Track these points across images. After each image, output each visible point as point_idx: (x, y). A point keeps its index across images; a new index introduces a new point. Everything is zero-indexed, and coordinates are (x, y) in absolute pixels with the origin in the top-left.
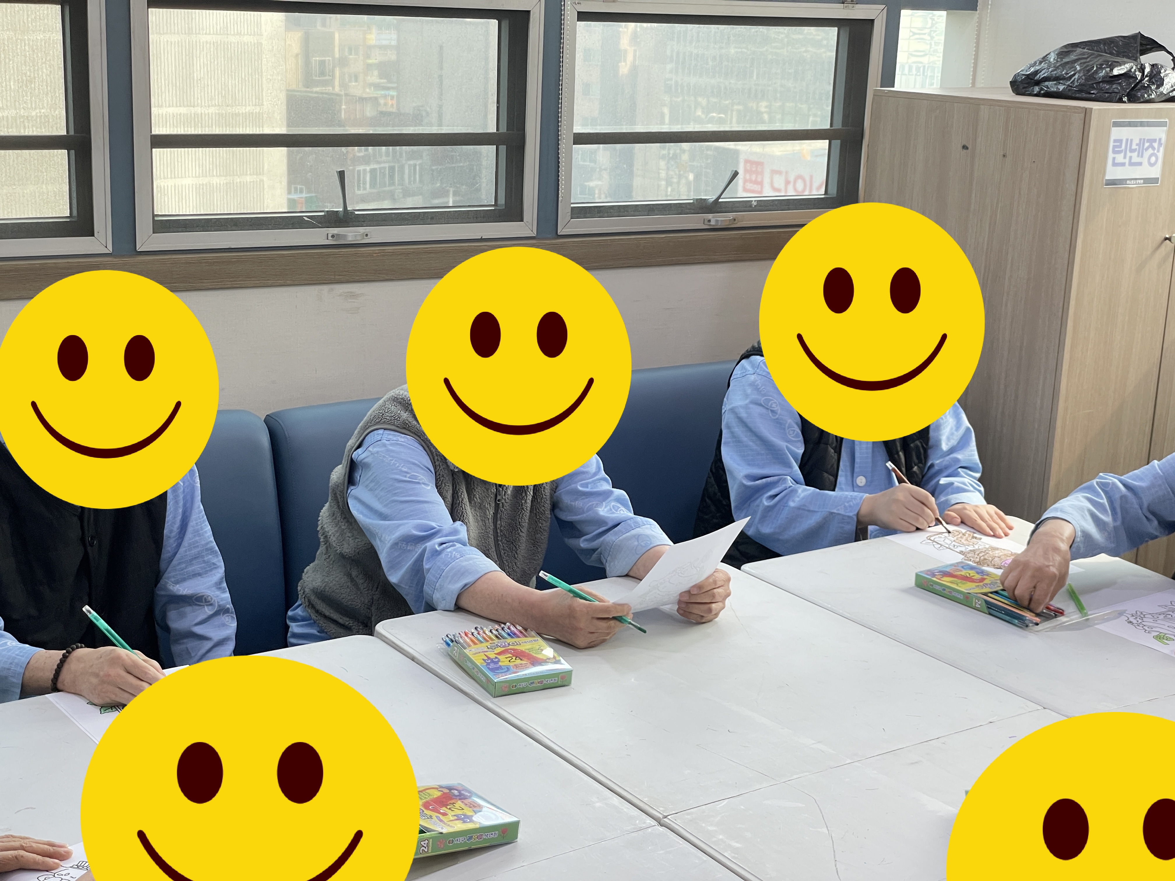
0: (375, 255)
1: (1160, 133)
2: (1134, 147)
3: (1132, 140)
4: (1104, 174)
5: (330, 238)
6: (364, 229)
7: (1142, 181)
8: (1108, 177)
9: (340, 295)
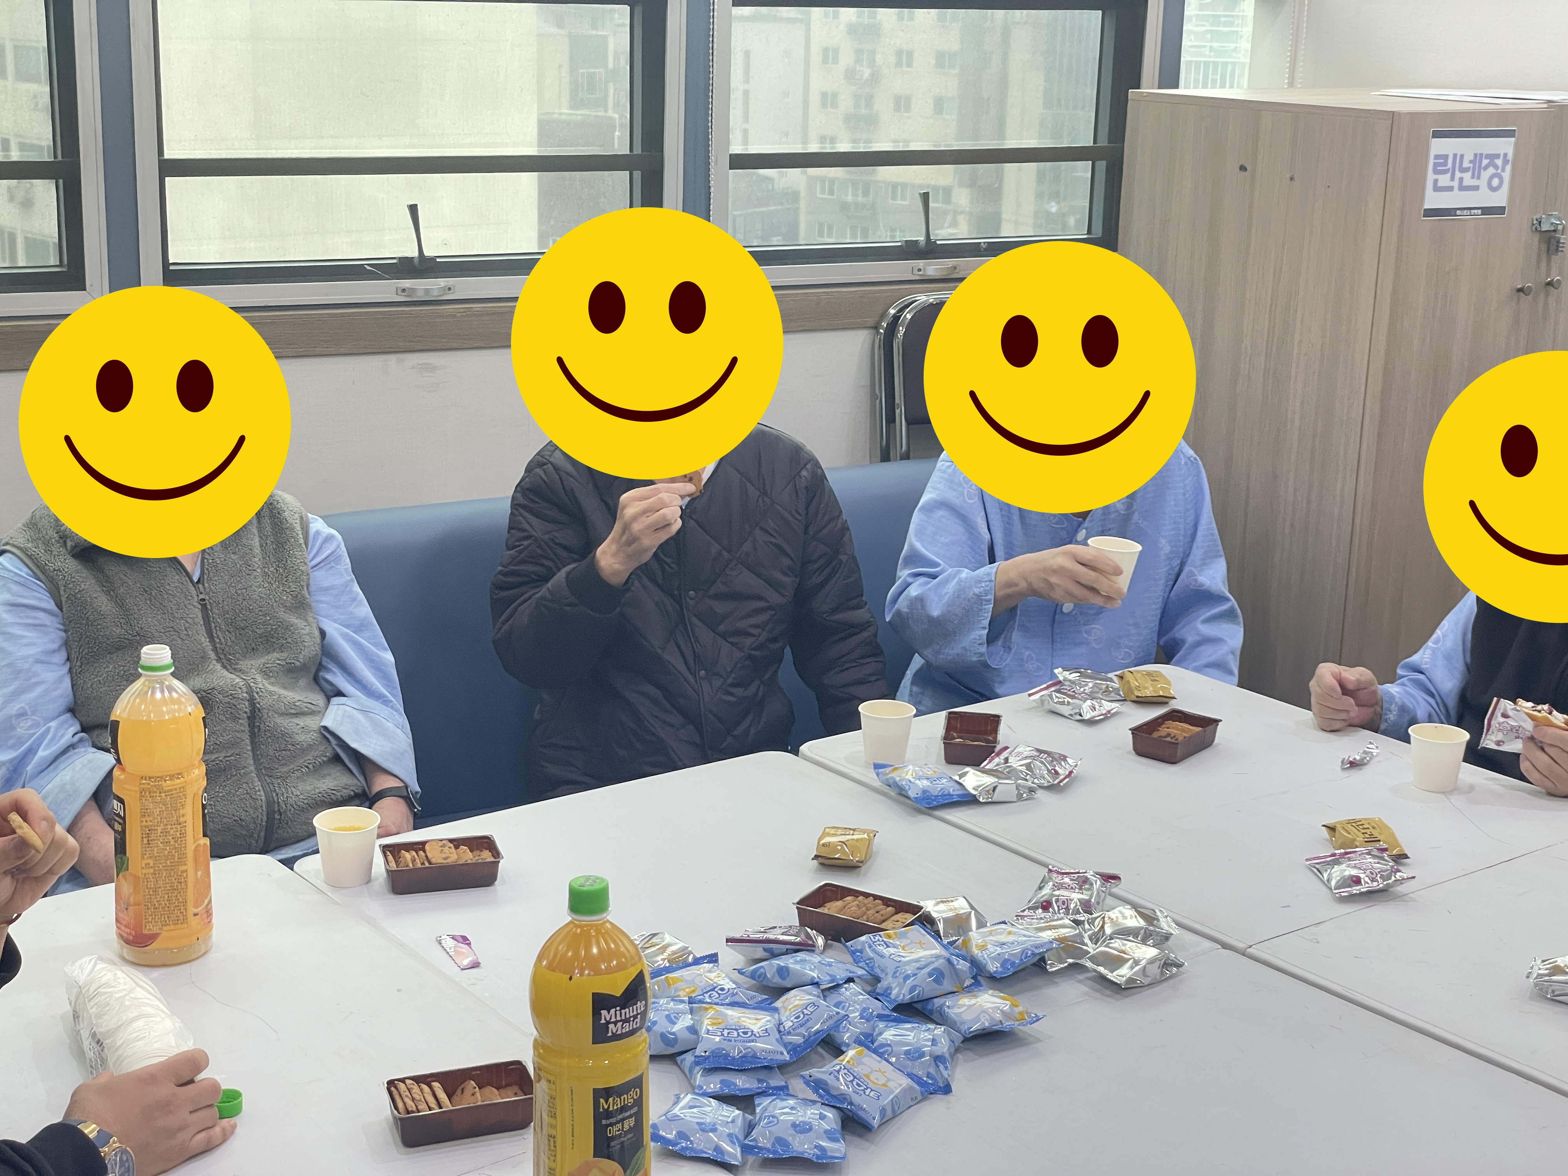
0: (458, 315)
1: (1505, 146)
2: (1466, 164)
3: (1462, 156)
4: (1422, 202)
5: (399, 292)
6: (445, 281)
7: (1480, 211)
8: (1426, 206)
9: (413, 368)
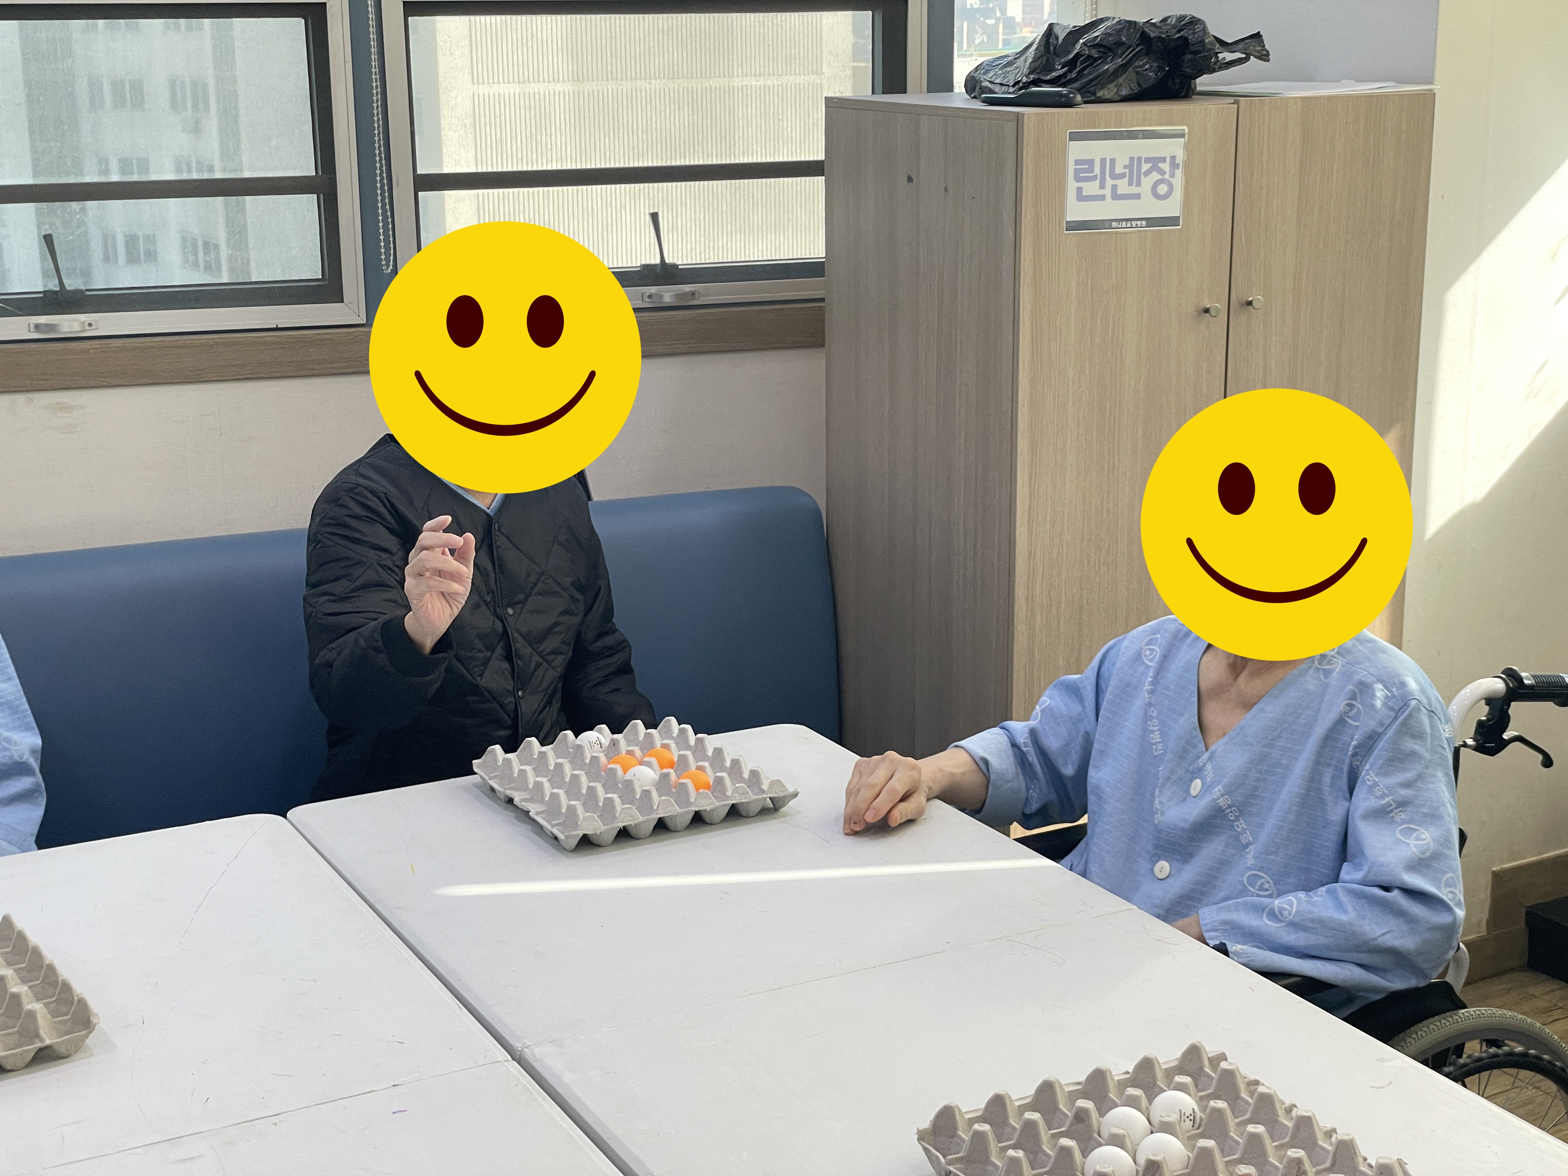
0: (90, 352)
1: (1172, 148)
2: (1119, 170)
3: (1113, 161)
4: (1063, 213)
5: (32, 329)
6: (84, 316)
7: (1144, 223)
8: (1070, 218)
9: (47, 407)
